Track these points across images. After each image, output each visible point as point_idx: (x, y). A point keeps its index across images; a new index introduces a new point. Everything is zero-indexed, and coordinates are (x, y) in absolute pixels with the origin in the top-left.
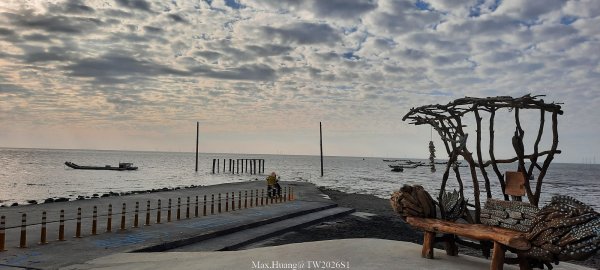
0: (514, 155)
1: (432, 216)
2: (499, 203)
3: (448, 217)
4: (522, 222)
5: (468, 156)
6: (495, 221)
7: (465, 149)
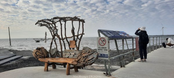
0: (72, 35)
1: (48, 57)
2: (68, 51)
3: (53, 57)
4: (75, 56)
5: (58, 36)
6: (67, 56)
7: (57, 34)
